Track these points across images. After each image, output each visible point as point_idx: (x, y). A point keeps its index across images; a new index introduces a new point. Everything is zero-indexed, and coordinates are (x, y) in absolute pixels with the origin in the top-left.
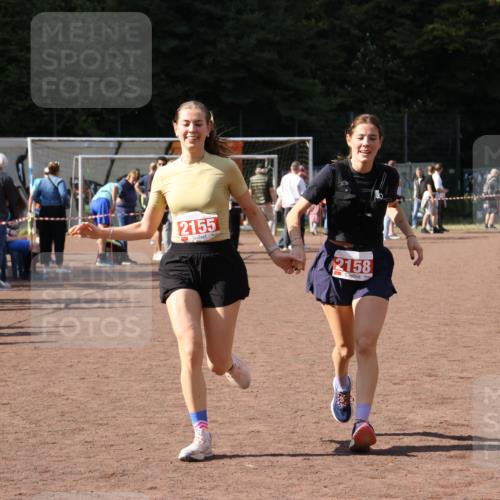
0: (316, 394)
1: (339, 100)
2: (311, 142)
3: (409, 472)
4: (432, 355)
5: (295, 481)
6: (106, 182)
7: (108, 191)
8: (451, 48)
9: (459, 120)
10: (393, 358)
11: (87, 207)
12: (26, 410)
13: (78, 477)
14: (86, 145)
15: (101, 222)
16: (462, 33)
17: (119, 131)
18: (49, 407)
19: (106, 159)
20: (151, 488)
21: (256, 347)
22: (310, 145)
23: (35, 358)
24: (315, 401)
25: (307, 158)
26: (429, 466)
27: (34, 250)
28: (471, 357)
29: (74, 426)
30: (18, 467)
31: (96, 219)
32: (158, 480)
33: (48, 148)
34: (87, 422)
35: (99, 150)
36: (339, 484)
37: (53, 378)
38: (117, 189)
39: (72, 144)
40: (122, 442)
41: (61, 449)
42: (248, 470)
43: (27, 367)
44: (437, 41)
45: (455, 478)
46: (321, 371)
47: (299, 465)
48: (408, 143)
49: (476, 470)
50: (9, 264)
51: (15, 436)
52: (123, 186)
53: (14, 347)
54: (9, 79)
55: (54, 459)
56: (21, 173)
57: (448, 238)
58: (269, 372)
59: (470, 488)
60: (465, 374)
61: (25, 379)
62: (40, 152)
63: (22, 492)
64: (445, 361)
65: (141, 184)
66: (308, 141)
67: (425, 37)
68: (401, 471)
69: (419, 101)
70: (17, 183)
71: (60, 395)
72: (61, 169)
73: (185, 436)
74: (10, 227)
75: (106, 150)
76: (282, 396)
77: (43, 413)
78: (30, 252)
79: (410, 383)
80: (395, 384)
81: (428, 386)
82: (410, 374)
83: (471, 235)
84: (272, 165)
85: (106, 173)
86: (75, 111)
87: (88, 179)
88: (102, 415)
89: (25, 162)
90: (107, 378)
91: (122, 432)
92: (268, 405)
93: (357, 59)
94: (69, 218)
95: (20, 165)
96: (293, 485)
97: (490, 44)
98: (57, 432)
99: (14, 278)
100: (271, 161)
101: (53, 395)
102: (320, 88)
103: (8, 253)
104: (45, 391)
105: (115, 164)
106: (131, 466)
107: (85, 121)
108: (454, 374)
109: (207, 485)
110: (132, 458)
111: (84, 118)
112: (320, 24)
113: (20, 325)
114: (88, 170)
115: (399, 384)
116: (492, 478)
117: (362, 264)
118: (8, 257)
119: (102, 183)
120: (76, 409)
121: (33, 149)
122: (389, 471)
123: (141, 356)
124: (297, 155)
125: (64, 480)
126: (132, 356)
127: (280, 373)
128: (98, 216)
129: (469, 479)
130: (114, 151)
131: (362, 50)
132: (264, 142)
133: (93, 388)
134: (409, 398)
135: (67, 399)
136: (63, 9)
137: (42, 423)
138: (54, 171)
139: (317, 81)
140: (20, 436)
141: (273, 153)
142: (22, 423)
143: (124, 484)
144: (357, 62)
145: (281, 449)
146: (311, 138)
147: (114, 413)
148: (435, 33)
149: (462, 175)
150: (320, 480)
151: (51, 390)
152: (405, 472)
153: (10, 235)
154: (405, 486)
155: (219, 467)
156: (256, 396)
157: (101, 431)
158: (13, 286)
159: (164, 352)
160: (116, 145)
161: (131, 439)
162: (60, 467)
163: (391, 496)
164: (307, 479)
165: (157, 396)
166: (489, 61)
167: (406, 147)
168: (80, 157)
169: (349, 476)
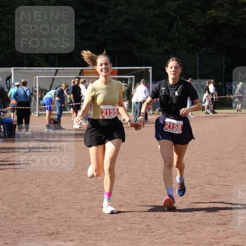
0: (153, 193)
1: (165, 48)
2: (151, 69)
3: (198, 232)
4: (210, 174)
5: (142, 236)
6: (50, 90)
7: (51, 94)
8: (220, 22)
9: (224, 58)
10: (190, 176)
11: (41, 102)
12: (10, 202)
13: (35, 235)
14: (40, 71)
15: (47, 109)
16: (225, 15)
17: (57, 64)
18: (21, 200)
19: (50, 78)
20: (71, 240)
21: (124, 170)
22: (150, 71)
23: (15, 176)
24: (152, 197)
25: (149, 77)
26: (208, 229)
27: (15, 123)
28: (229, 175)
29: (33, 210)
30: (6, 230)
31: (45, 108)
32: (74, 237)
33: (22, 73)
34: (40, 208)
35: (47, 74)
36: (164, 238)
37: (24, 186)
38: (55, 93)
39: (33, 71)
40: (57, 217)
41: (27, 221)
42: (118, 231)
43: (11, 181)
44: (213, 19)
45: (221, 234)
46: (155, 182)
47: (144, 228)
48: (199, 70)
49: (231, 231)
50: (2, 130)
51: (4, 215)
52: (59, 92)
53: (4, 171)
54: (3, 39)
55: (23, 226)
56: (8, 85)
57: (218, 117)
58: (129, 182)
59: (228, 239)
60: (226, 184)
61: (10, 187)
62: (18, 74)
63: (8, 242)
64: (216, 177)
65: (67, 90)
66: (150, 69)
67: (207, 17)
68: (194, 231)
69: (204, 49)
70: (6, 90)
71: (27, 195)
72: (28, 83)
73: (88, 215)
74: (3, 112)
75: (50, 73)
76: (136, 194)
77: (18, 203)
78: (12, 124)
79: (199, 188)
80: (191, 188)
81: (207, 189)
82: (199, 184)
83: (230, 115)
84: (132, 81)
85: (50, 85)
86: (35, 54)
87: (41, 88)
88: (47, 204)
89: (10, 80)
90: (50, 186)
91: (57, 213)
92: (129, 199)
93: (174, 29)
94: (32, 107)
95: (8, 81)
96: (141, 238)
97: (239, 20)
98: (25, 212)
99: (5, 137)
100: (131, 79)
101: (24, 194)
102: (155, 42)
103: (2, 125)
104: (19, 192)
105: (55, 80)
106: (61, 230)
107: (39, 60)
108: (220, 183)
109: (98, 239)
110: (62, 225)
111: (39, 58)
112: (155, 11)
113: (7, 160)
114: (41, 84)
115: (193, 188)
116: (239, 234)
117: (177, 126)
118: (2, 127)
119: (48, 90)
120: (34, 202)
121: (14, 73)
122: (188, 231)
123: (67, 175)
124: (144, 76)
125: (28, 237)
126: (62, 175)
127: (135, 183)
128: (46, 106)
129: (227, 235)
130: (54, 74)
131: (176, 24)
132: (128, 69)
133: (43, 191)
134: (199, 195)
135: (30, 196)
136: (29, 5)
137: (17, 208)
138: (24, 84)
139: (154, 39)
140: (7, 214)
141: (133, 75)
142: (8, 208)
143: (58, 239)
144: (173, 30)
145: (135, 220)
146: (151, 67)
147: (53, 203)
148: (212, 15)
149: (225, 85)
150: (154, 236)
151: (22, 192)
152: (196, 232)
153: (3, 116)
154: (196, 239)
155: (104, 230)
156: (123, 195)
157: (47, 212)
158: (4, 141)
159: (78, 173)
160: (55, 71)
161: (62, 216)
162: (27, 230)
163: (189, 244)
164: (148, 235)
165: (74, 195)
166: (238, 29)
167: (198, 72)
168: (37, 77)
169: (169, 233)
